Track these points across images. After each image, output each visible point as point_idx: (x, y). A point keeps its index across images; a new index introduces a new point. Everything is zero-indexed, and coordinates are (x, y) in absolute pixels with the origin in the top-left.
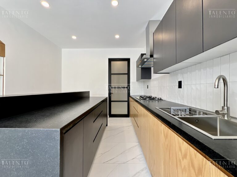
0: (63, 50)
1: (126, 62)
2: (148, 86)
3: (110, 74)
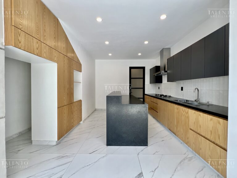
0: (96, 60)
1: (142, 70)
2: (159, 87)
3: (130, 78)
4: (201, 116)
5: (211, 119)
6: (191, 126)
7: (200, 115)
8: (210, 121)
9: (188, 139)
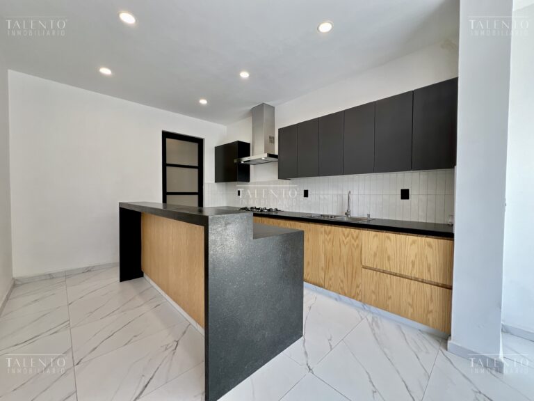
1: (195, 145)
3: (165, 164)
4: (390, 240)
5: (414, 242)
6: (365, 262)
7: (388, 238)
8: (411, 245)
9: (358, 287)
